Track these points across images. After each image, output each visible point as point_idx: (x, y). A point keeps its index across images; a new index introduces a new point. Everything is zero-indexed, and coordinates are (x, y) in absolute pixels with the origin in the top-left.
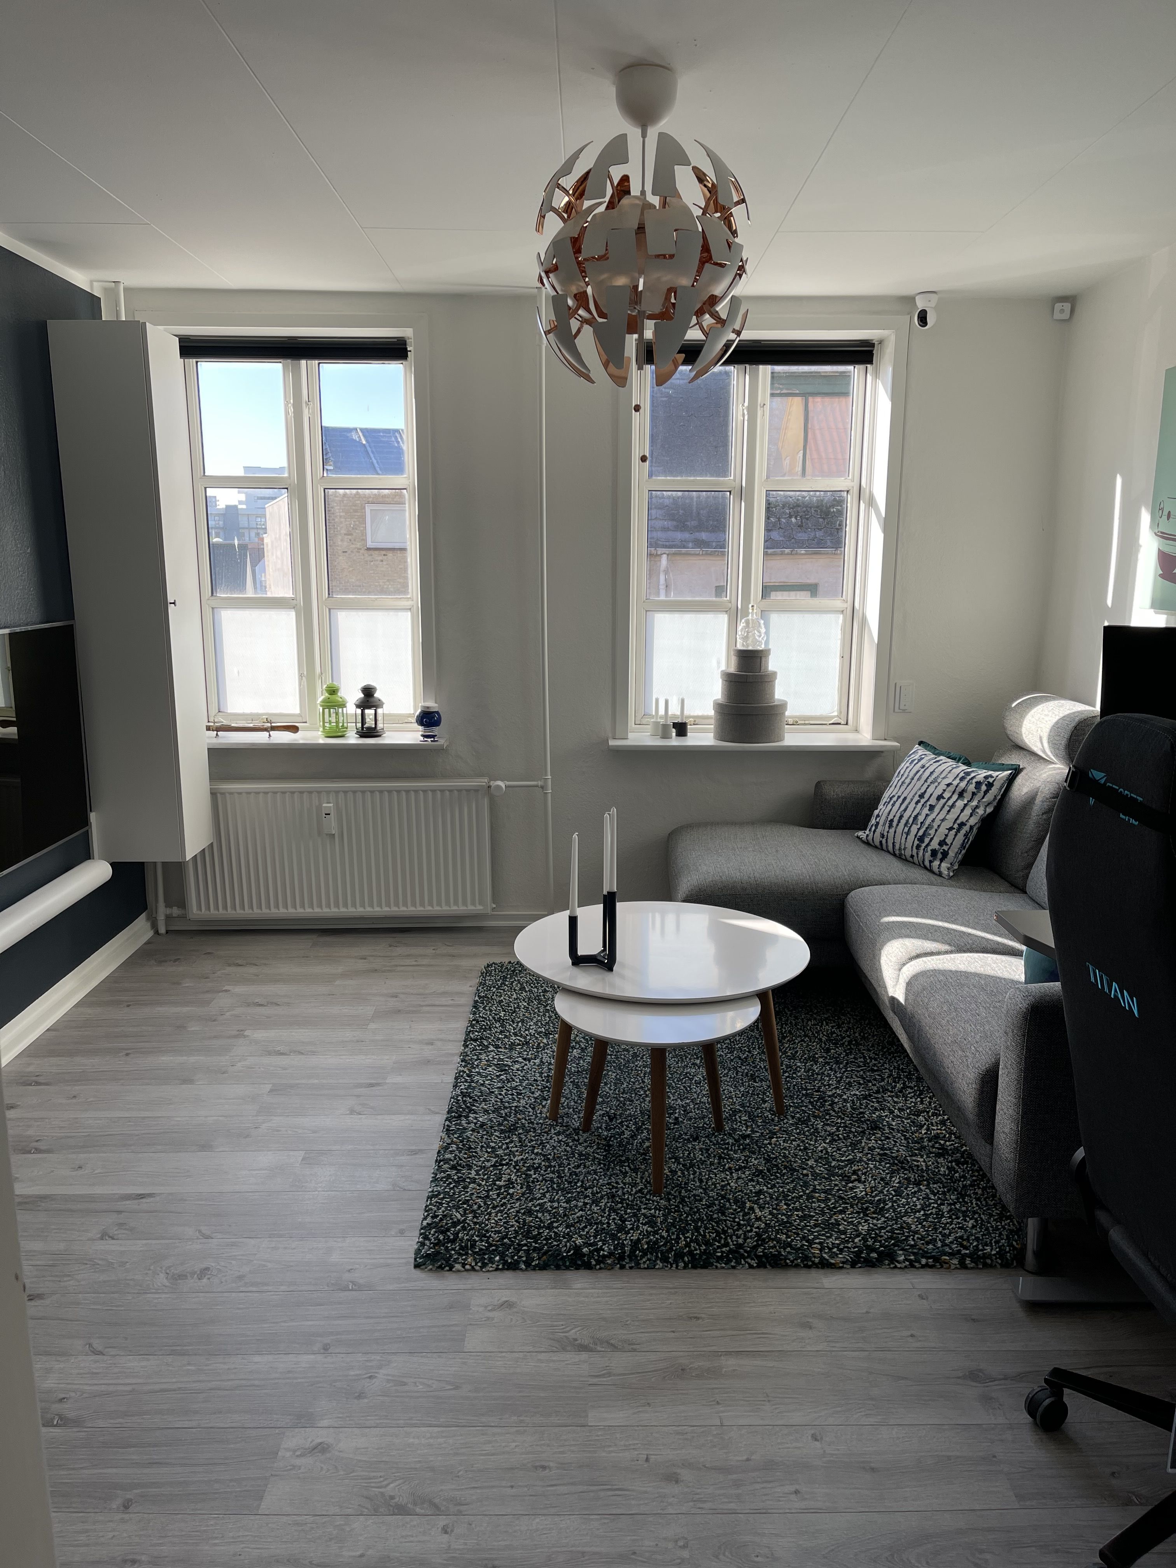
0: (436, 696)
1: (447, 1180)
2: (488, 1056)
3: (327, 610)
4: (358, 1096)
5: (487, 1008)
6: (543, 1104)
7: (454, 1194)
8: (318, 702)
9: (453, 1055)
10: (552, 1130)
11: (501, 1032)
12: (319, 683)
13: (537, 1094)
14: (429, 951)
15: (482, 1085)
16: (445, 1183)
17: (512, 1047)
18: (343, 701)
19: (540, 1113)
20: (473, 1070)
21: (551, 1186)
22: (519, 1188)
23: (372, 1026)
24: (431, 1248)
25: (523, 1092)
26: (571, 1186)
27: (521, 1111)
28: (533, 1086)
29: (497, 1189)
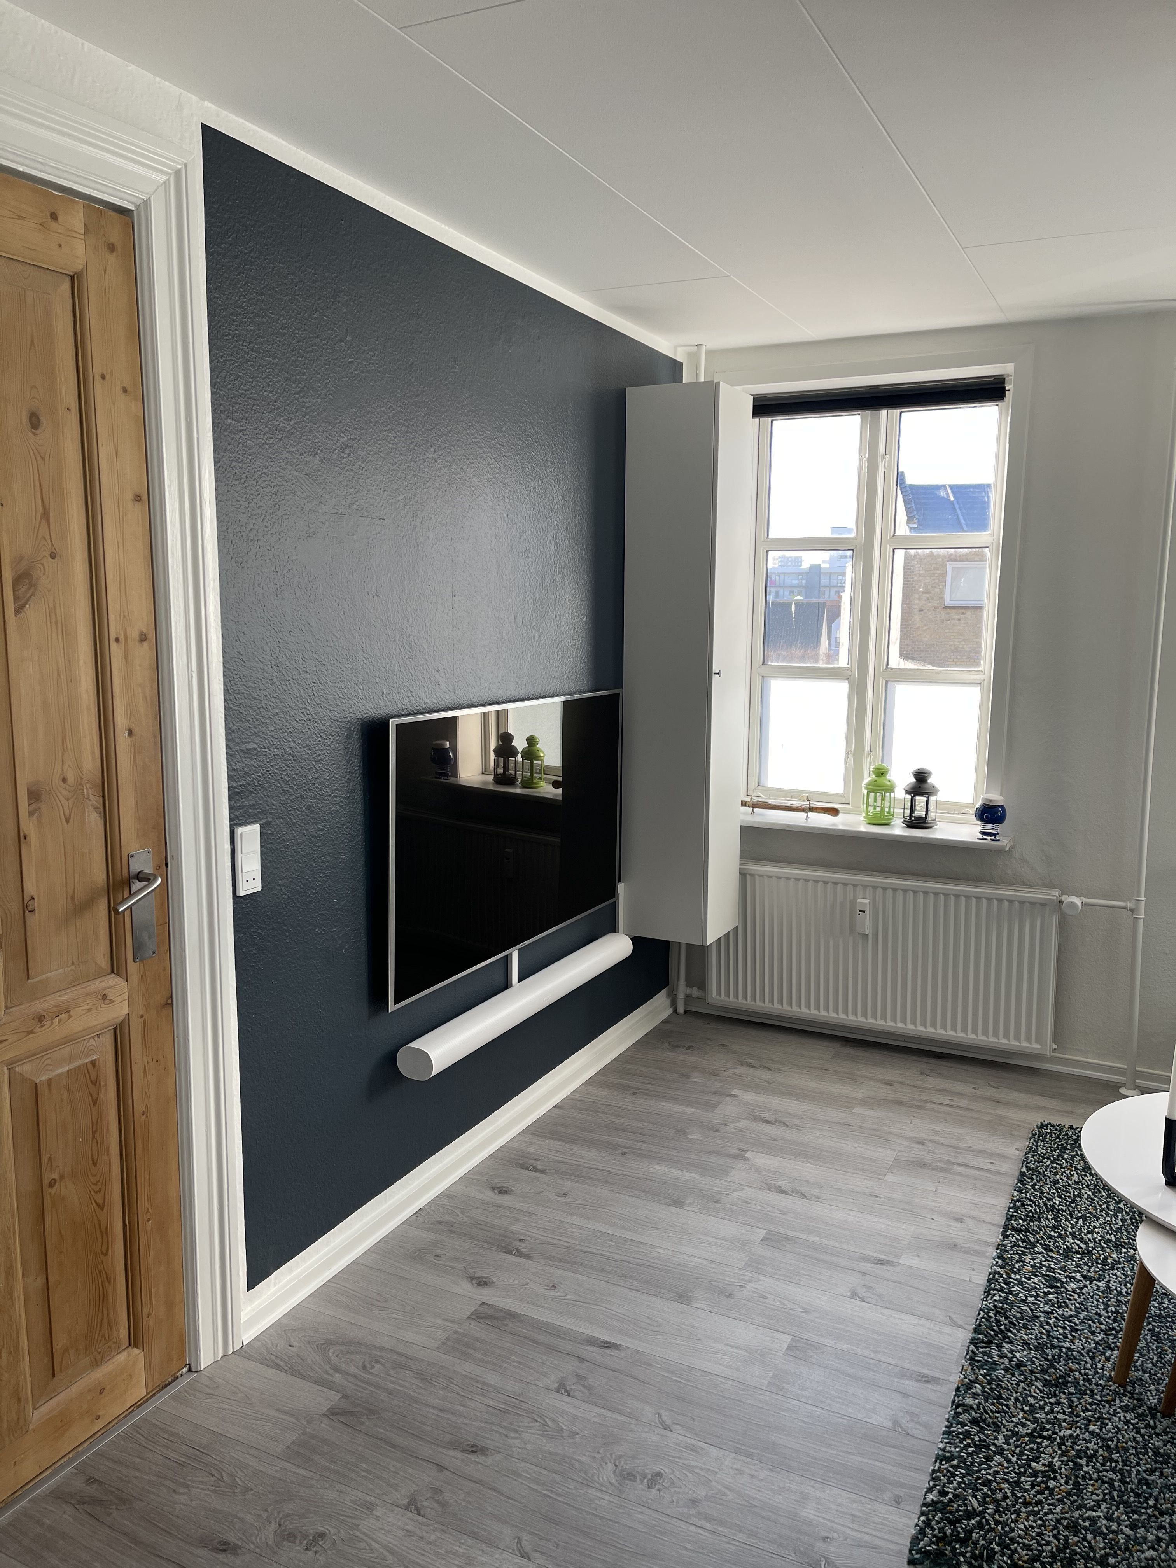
0: (1002, 786)
1: (964, 1439)
2: (1034, 1259)
3: (884, 681)
4: (864, 1274)
5: (1037, 1187)
6: (1107, 1354)
7: (972, 1464)
8: (863, 784)
9: (988, 1244)
10: (1118, 1401)
11: (1054, 1228)
12: (866, 762)
13: (1100, 1336)
14: (968, 1089)
15: (1023, 1301)
16: (961, 1442)
17: (1068, 1253)
18: (892, 785)
19: (1102, 1369)
20: (1013, 1276)
21: (1110, 1493)
22: (1062, 1481)
23: (890, 1177)
24: (933, 1543)
25: (1079, 1327)
26: (1140, 1502)
27: (1075, 1358)
28: (1094, 1323)
29: (1031, 1476)
